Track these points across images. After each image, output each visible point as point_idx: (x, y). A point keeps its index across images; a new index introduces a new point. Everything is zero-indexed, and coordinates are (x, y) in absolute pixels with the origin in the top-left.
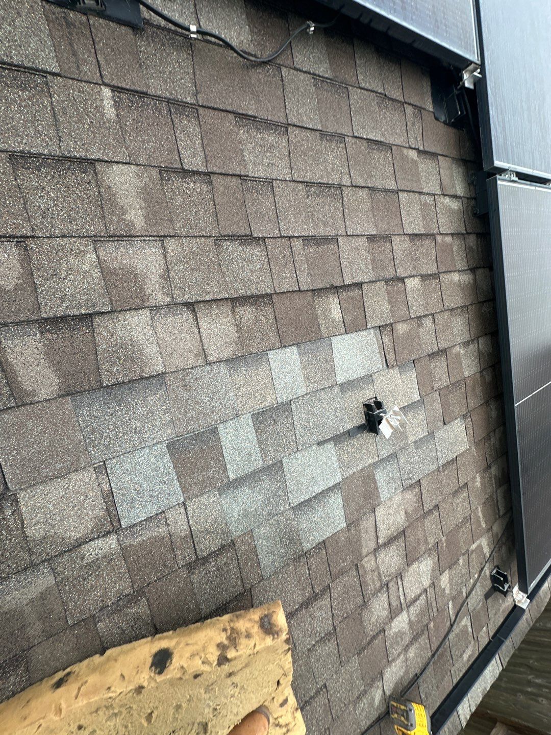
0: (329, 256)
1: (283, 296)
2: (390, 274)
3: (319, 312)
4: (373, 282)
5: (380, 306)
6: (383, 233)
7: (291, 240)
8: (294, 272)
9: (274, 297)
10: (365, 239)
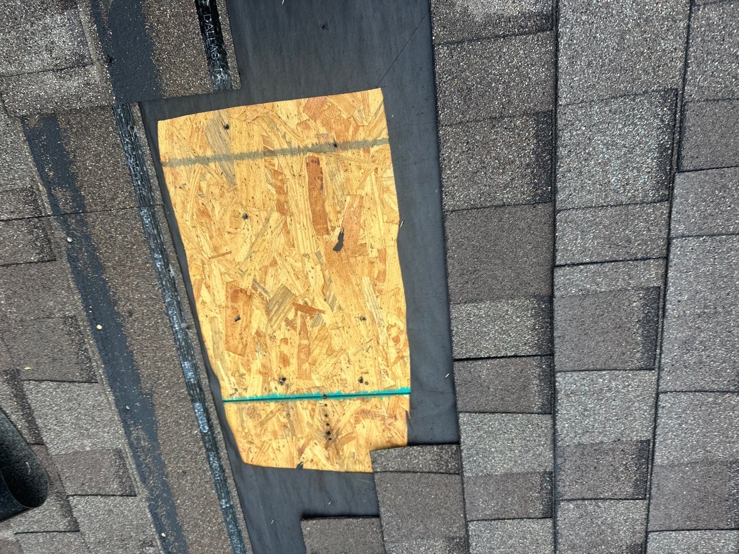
0: (619, 345)
1: (547, 229)
2: (567, 485)
3: (504, 307)
4: (554, 441)
5: (501, 452)
6: (655, 481)
7: (661, 261)
8: (594, 259)
9: (548, 208)
10: (647, 435)
